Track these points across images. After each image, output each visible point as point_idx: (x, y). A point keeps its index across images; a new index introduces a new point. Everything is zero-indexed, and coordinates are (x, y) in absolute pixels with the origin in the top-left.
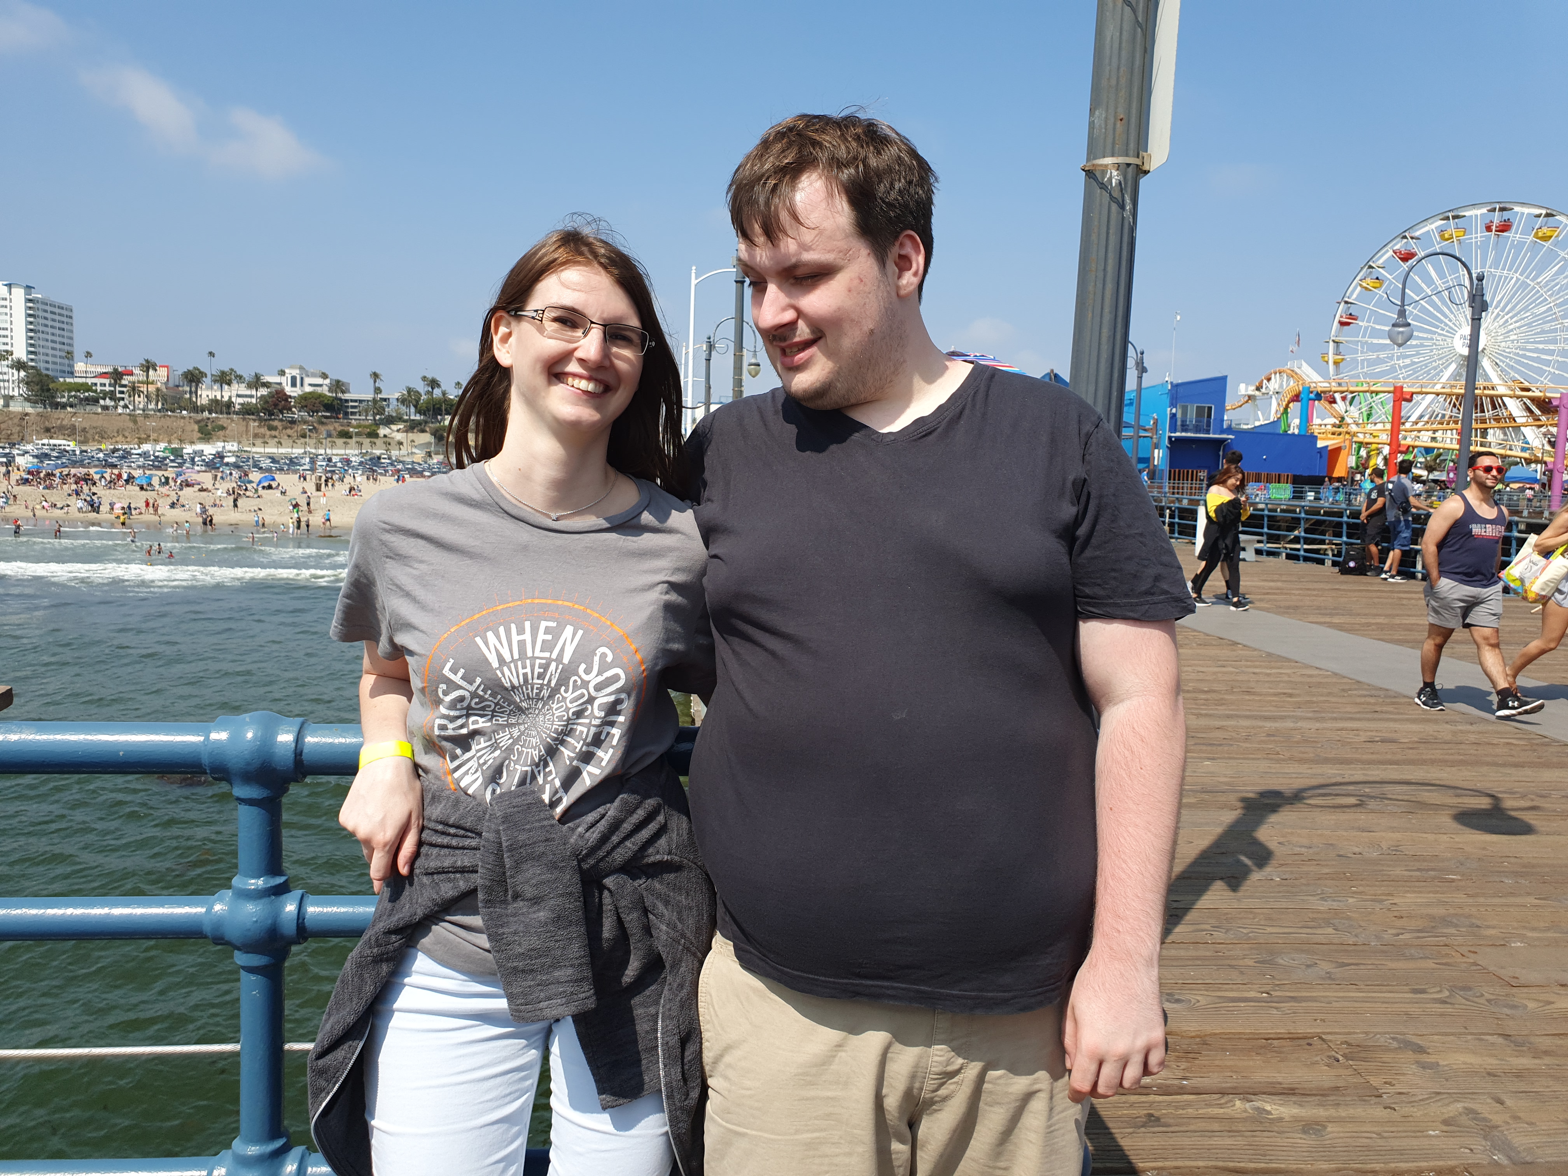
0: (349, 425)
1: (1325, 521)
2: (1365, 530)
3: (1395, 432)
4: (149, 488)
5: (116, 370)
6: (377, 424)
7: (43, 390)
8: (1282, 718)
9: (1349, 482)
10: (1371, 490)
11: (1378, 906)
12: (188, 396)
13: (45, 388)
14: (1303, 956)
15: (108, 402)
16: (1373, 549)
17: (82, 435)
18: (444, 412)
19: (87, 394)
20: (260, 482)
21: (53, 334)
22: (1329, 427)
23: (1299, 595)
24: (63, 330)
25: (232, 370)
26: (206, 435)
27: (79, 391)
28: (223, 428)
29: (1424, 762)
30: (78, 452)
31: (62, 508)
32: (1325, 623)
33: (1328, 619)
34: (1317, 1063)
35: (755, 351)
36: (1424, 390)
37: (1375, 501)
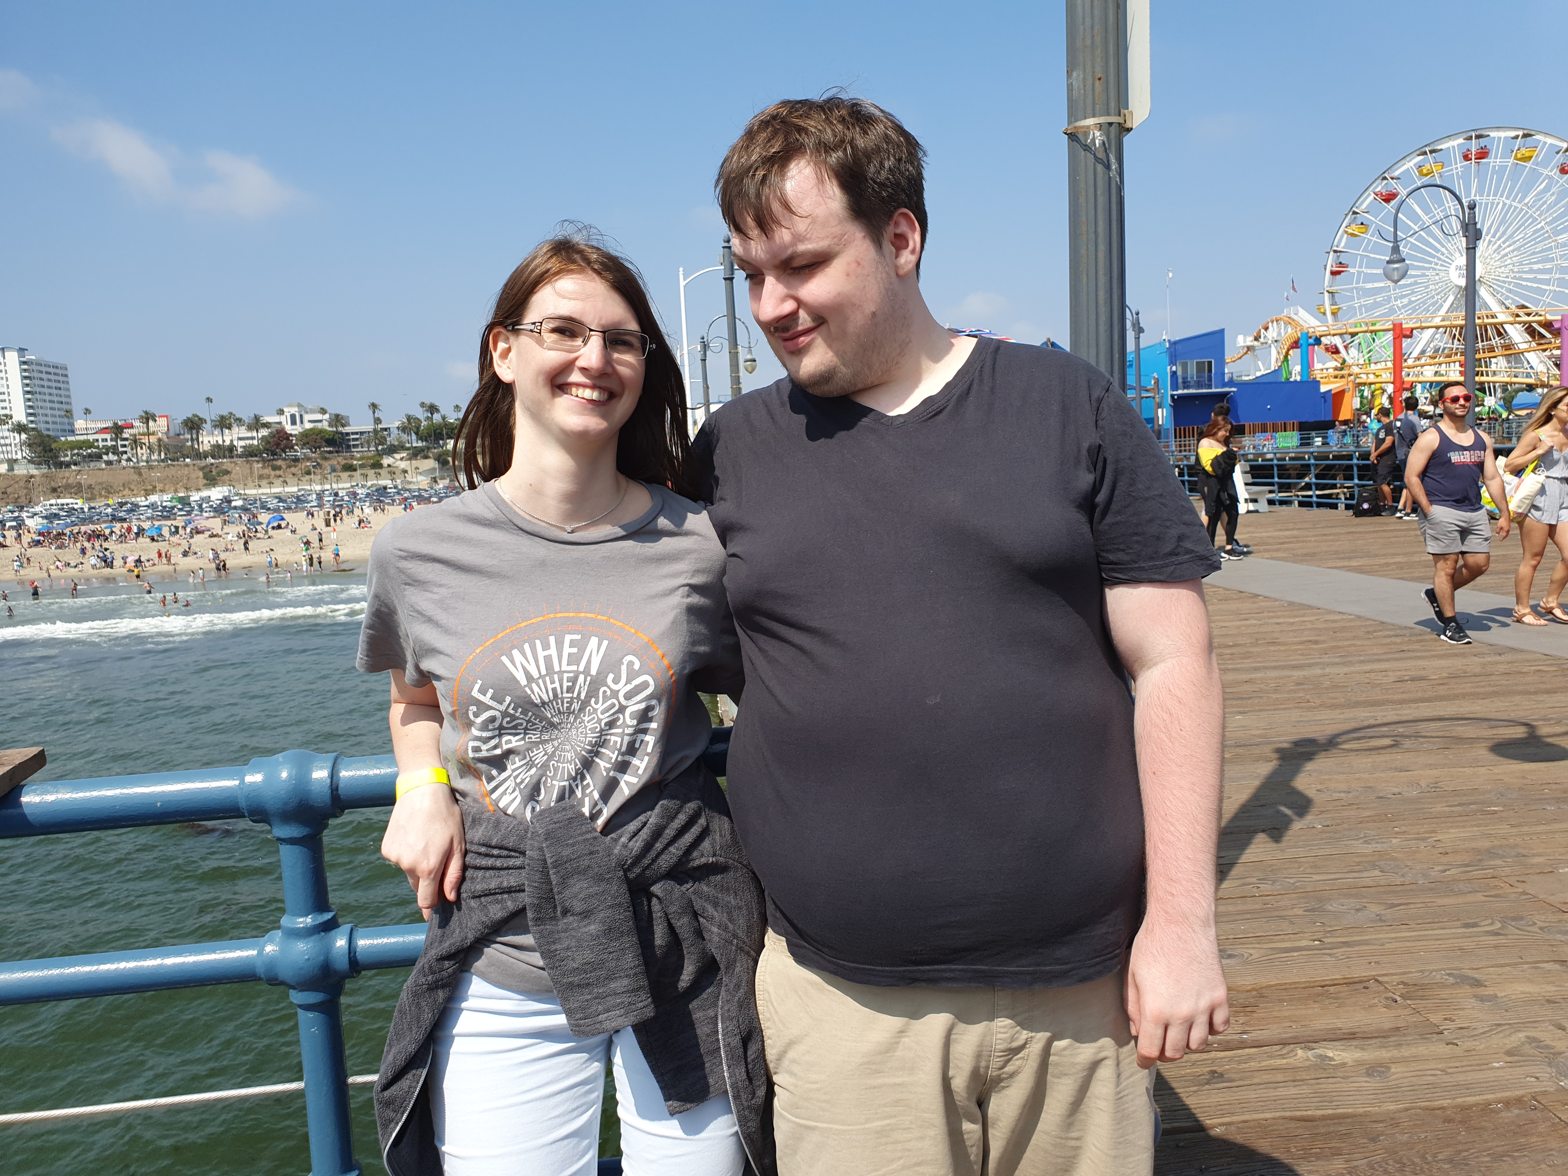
0: (352, 458)
1: (1334, 465)
2: (1376, 470)
3: (1398, 368)
4: (160, 539)
5: (116, 424)
6: (380, 454)
7: (46, 452)
8: (1310, 666)
9: (1356, 423)
10: (1379, 430)
11: (1422, 845)
12: (189, 443)
13: (47, 448)
14: (1351, 900)
15: (112, 457)
16: (1386, 489)
17: (88, 492)
18: (445, 436)
19: (89, 451)
20: (269, 523)
21: (50, 394)
22: (1331, 371)
23: (1315, 541)
24: (60, 389)
25: (231, 413)
26: (211, 480)
27: (81, 448)
28: (227, 472)
29: (1455, 697)
30: (86, 510)
31: (76, 567)
32: (1344, 567)
33: (1346, 563)
34: (1374, 1005)
35: (750, 347)
36: (1423, 325)
37: (1383, 440)
